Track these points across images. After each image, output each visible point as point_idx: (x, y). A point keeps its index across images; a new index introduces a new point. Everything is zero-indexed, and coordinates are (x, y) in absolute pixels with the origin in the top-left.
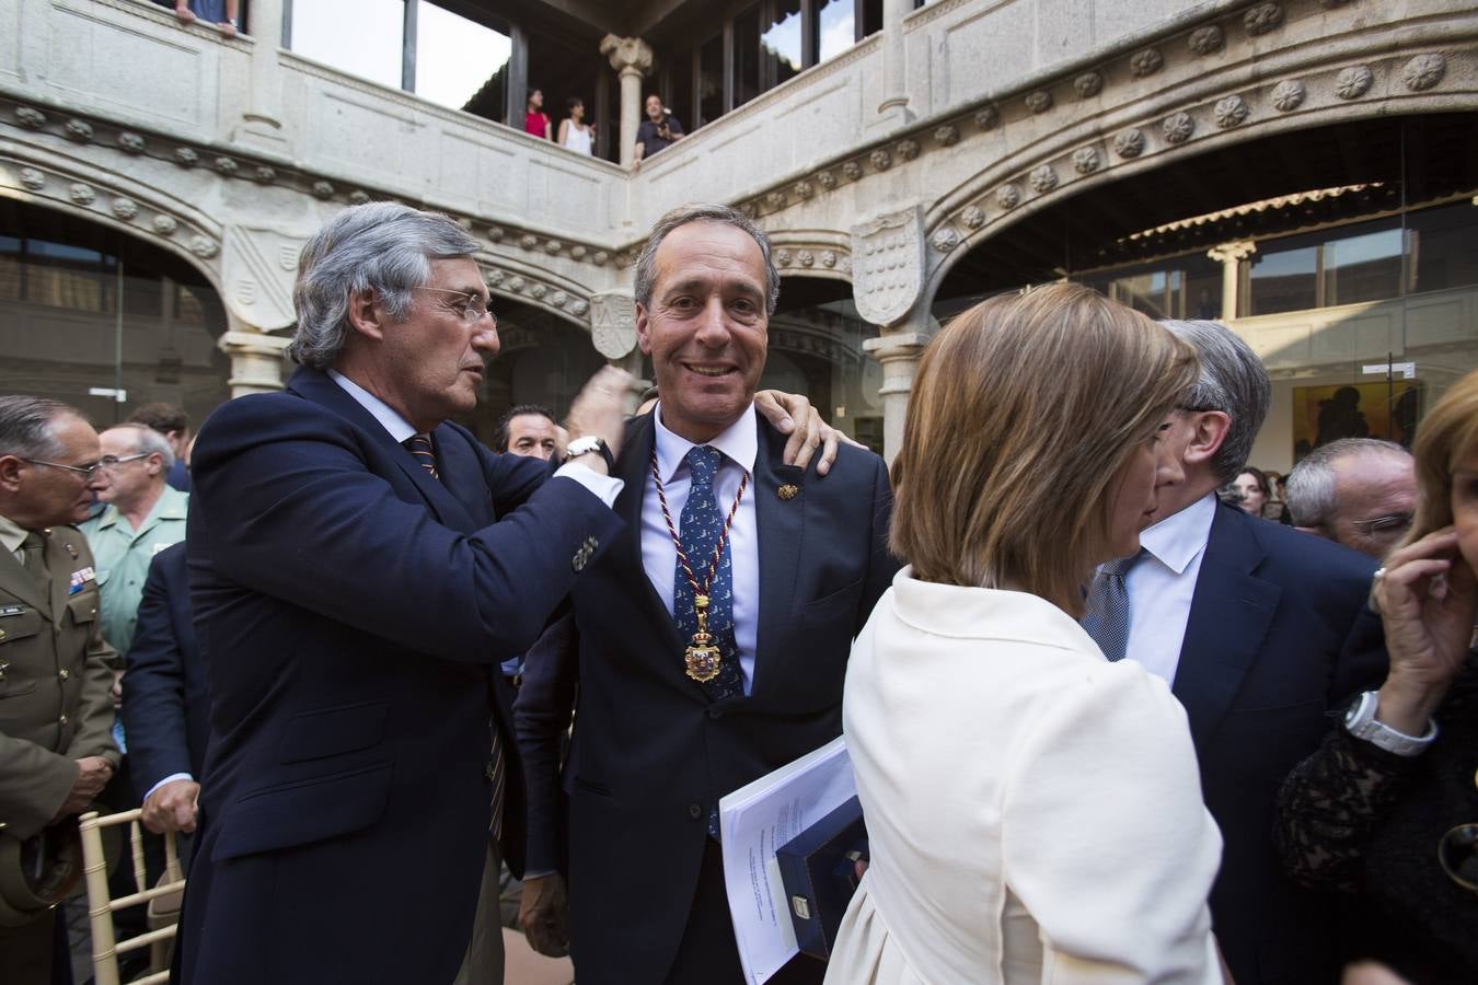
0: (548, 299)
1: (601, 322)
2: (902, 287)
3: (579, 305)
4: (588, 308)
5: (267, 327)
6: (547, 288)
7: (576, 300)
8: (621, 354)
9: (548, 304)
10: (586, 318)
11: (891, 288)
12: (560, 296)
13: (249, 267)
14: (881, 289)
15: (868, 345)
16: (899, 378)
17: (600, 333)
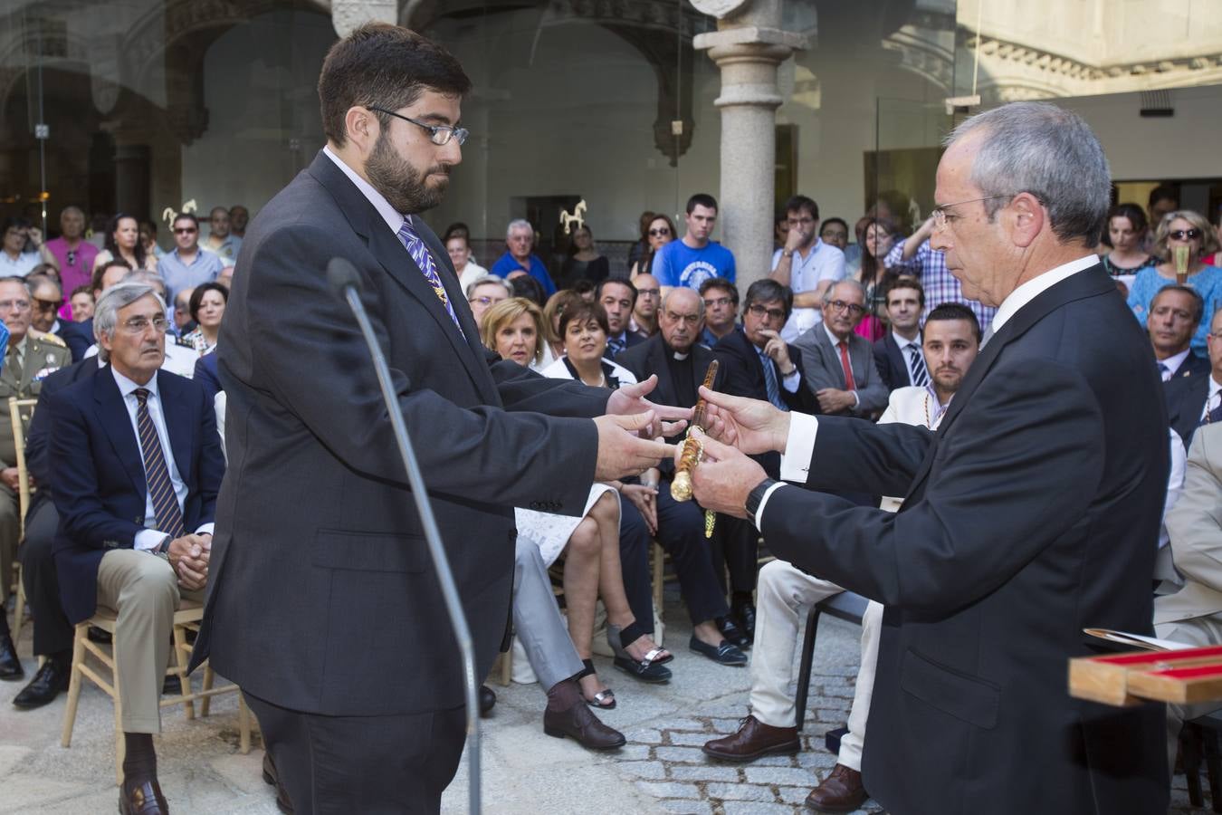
15: (700, 41)
16: (737, 85)
17: (343, 12)
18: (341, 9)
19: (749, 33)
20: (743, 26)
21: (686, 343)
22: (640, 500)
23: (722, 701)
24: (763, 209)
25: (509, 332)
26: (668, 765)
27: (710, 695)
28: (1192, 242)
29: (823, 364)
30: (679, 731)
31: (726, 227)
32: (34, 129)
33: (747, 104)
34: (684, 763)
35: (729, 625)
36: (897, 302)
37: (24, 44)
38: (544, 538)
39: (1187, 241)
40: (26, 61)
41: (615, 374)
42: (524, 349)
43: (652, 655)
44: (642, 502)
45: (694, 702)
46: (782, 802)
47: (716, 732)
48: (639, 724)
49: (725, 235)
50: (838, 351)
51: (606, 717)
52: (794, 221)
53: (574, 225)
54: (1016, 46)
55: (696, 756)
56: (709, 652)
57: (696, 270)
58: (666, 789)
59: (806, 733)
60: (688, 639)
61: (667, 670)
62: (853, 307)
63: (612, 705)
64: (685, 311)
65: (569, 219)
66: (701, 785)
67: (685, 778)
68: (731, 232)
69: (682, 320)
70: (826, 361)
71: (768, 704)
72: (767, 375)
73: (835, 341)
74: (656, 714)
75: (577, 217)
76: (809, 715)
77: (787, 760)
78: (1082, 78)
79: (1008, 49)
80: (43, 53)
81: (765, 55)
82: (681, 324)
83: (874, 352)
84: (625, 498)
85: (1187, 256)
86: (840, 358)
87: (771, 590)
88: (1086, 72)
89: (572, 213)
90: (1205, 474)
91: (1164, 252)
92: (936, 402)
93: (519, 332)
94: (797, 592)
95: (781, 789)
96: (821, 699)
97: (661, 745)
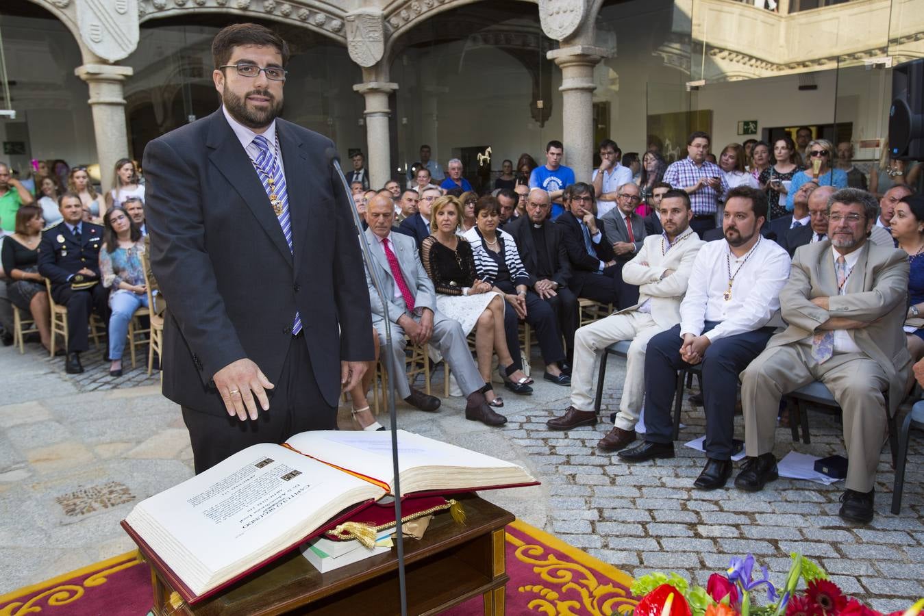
0: (311, 21)
1: (355, 37)
2: (572, 11)
3: (336, 23)
4: (343, 25)
5: (112, 59)
6: (310, 11)
7: (333, 19)
8: (372, 63)
9: (311, 24)
10: (341, 34)
11: (565, 12)
12: (320, 17)
13: (95, 13)
14: (558, 13)
15: (550, 55)
16: (571, 79)
17: (354, 46)
18: (353, 44)
19: (577, 49)
20: (574, 45)
21: (540, 219)
22: (516, 303)
23: (559, 402)
24: (586, 148)
25: (442, 214)
26: (529, 432)
27: (553, 400)
28: (823, 158)
29: (617, 229)
30: (536, 416)
31: (567, 158)
32: (188, 118)
33: (577, 89)
34: (537, 431)
35: (565, 366)
36: (658, 195)
37: (180, 71)
38: (464, 321)
39: (820, 157)
40: (181, 81)
41: (502, 236)
42: (449, 222)
43: (522, 381)
44: (516, 304)
45: (544, 403)
46: (586, 446)
47: (554, 416)
48: (515, 414)
49: (566, 162)
50: (625, 222)
51: (498, 411)
52: (604, 154)
53: (485, 161)
54: (738, 53)
55: (543, 427)
56: (553, 379)
57: (551, 181)
58: (528, 442)
59: (601, 415)
60: (542, 374)
61: (530, 388)
62: (633, 197)
63: (501, 405)
64: (540, 202)
65: (482, 158)
66: (545, 440)
67: (537, 437)
68: (569, 161)
69: (538, 207)
70: (619, 227)
71: (580, 400)
72: (585, 234)
73: (624, 216)
74: (524, 409)
75: (487, 156)
76: (603, 407)
77: (590, 428)
78: (772, 70)
79: (734, 55)
80: (191, 76)
81: (586, 62)
82: (538, 209)
83: (645, 222)
84: (507, 302)
85: (820, 165)
86: (626, 225)
87: (582, 342)
88: (775, 66)
89: (484, 154)
90: (799, 271)
91: (809, 162)
92: (667, 242)
93: (446, 213)
94: (594, 342)
95: (586, 441)
96: (611, 400)
97: (525, 423)
